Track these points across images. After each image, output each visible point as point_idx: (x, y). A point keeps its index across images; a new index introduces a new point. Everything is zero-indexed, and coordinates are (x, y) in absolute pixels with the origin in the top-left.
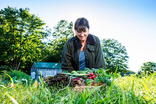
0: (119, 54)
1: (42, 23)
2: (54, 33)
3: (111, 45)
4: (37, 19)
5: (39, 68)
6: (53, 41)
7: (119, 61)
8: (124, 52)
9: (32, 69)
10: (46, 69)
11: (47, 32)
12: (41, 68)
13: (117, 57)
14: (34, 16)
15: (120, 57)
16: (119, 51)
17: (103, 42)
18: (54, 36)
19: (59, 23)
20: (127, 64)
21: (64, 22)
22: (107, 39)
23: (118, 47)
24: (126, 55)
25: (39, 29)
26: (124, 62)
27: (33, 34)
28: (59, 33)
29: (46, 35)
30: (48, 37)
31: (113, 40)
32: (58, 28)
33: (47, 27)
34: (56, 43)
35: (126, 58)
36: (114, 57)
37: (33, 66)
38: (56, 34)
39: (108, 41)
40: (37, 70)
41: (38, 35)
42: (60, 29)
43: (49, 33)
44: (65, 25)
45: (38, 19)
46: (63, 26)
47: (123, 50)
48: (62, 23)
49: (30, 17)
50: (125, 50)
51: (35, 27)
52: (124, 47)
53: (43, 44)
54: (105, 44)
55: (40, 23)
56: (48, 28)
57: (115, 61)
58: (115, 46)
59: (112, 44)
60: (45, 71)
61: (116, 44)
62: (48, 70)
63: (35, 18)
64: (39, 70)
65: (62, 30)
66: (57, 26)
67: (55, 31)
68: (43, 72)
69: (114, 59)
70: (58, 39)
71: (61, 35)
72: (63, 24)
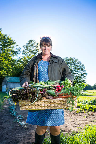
0: (78, 71)
1: (13, 42)
2: (24, 51)
3: (72, 63)
4: (8, 39)
5: (9, 82)
6: (22, 58)
7: (78, 77)
8: (83, 70)
9: (3, 83)
10: (16, 83)
11: (17, 51)
12: (11, 82)
13: (77, 74)
14: (5, 36)
15: (80, 74)
16: (79, 69)
17: (66, 60)
18: (23, 54)
19: (28, 43)
20: (85, 80)
21: (33, 42)
22: (69, 58)
23: (78, 65)
24: (85, 72)
25: (10, 47)
26: (82, 78)
27: (4, 52)
28: (28, 51)
29: (16, 53)
30: (18, 55)
31: (74, 59)
32: (27, 47)
33: (17, 45)
34: (25, 60)
35: (85, 75)
36: (74, 74)
37: (4, 80)
38: (25, 52)
39: (70, 60)
40: (8, 84)
41: (9, 52)
42: (29, 48)
43: (19, 51)
44: (33, 44)
45: (10, 39)
46: (32, 45)
47: (82, 67)
48: (30, 43)
49: (2, 37)
50: (84, 68)
51: (6, 46)
52: (83, 65)
53: (14, 61)
54: (68, 62)
55: (11, 43)
56: (18, 47)
57: (75, 77)
58: (76, 64)
59: (74, 62)
60: (15, 85)
61: (76, 63)
62: (17, 84)
63: (6, 38)
64: (9, 84)
65: (30, 49)
66: (26, 45)
67: (24, 50)
68: (13, 85)
69: (75, 75)
70: (27, 56)
71: (30, 53)
72: (32, 43)
